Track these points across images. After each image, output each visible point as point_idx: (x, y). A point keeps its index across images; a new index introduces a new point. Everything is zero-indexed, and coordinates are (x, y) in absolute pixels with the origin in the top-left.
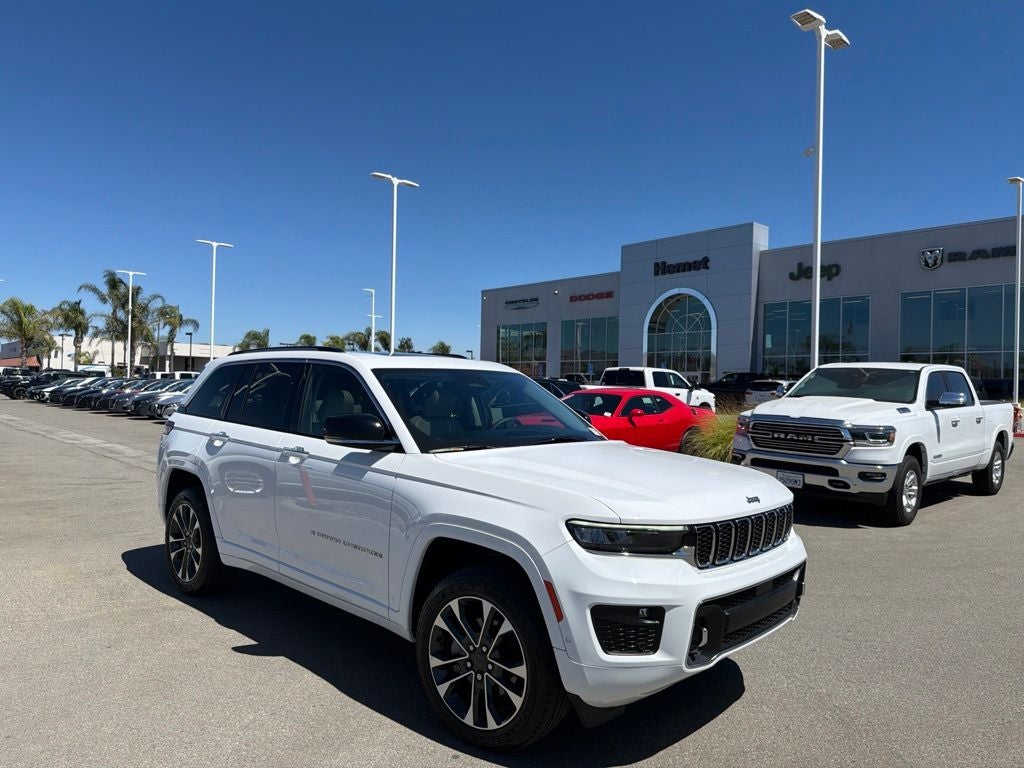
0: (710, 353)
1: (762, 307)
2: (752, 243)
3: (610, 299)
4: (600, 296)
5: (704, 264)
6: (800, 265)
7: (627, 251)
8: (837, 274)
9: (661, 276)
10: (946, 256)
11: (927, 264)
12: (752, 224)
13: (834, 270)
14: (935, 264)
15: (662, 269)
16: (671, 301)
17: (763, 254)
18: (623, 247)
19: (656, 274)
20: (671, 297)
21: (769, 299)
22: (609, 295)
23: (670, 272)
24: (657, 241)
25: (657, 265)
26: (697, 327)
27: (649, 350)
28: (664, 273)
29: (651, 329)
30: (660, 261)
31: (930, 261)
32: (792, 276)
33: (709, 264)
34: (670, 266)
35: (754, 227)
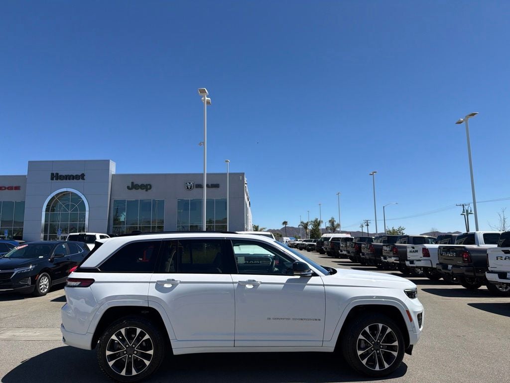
0: (84, 224)
1: (113, 201)
2: (109, 170)
3: (18, 191)
4: (10, 188)
5: (82, 177)
6: (132, 183)
7: (31, 164)
8: (150, 188)
9: (55, 181)
10: (195, 186)
11: (188, 188)
12: (109, 161)
13: (149, 187)
14: (191, 188)
15: (55, 177)
16: (61, 195)
17: (113, 175)
18: (29, 162)
19: (52, 179)
20: (61, 193)
21: (117, 198)
22: (17, 188)
23: (61, 179)
24: (53, 161)
25: (52, 174)
26: (76, 210)
27: (45, 222)
28: (57, 179)
29: (47, 210)
30: (55, 172)
31: (189, 187)
32: (128, 188)
33: (85, 177)
34: (61, 176)
35: (110, 163)
